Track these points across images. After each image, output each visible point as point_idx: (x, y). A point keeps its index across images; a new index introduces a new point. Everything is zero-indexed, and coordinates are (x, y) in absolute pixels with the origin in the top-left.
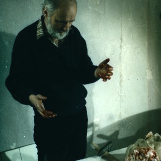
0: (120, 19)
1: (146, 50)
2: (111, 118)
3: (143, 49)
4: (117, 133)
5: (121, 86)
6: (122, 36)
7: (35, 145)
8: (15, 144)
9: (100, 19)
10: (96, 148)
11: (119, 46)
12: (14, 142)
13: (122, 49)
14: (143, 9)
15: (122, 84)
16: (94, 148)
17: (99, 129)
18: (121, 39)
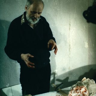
0: (69, 13)
1: (84, 31)
2: (64, 69)
3: (82, 30)
4: (67, 78)
5: (70, 51)
6: (70, 23)
7: (21, 85)
8: (8, 84)
9: (57, 13)
10: (54, 87)
11: (69, 28)
12: (8, 83)
13: (70, 30)
14: (82, 7)
15: (71, 50)
16: (53, 87)
17: (57, 76)
18: (70, 25)
